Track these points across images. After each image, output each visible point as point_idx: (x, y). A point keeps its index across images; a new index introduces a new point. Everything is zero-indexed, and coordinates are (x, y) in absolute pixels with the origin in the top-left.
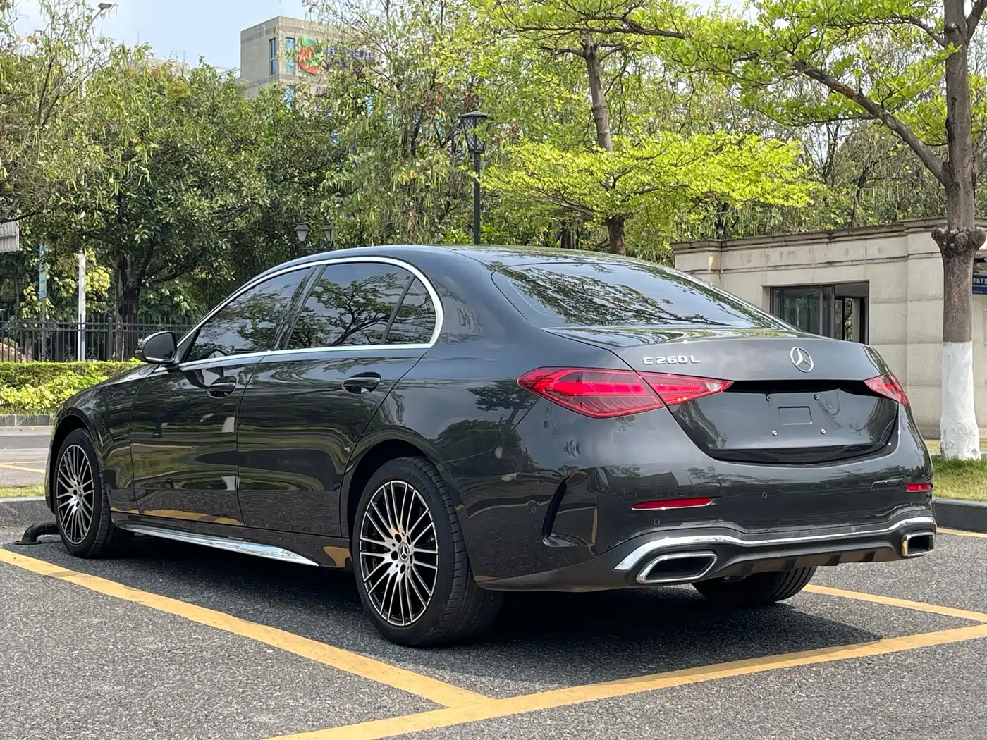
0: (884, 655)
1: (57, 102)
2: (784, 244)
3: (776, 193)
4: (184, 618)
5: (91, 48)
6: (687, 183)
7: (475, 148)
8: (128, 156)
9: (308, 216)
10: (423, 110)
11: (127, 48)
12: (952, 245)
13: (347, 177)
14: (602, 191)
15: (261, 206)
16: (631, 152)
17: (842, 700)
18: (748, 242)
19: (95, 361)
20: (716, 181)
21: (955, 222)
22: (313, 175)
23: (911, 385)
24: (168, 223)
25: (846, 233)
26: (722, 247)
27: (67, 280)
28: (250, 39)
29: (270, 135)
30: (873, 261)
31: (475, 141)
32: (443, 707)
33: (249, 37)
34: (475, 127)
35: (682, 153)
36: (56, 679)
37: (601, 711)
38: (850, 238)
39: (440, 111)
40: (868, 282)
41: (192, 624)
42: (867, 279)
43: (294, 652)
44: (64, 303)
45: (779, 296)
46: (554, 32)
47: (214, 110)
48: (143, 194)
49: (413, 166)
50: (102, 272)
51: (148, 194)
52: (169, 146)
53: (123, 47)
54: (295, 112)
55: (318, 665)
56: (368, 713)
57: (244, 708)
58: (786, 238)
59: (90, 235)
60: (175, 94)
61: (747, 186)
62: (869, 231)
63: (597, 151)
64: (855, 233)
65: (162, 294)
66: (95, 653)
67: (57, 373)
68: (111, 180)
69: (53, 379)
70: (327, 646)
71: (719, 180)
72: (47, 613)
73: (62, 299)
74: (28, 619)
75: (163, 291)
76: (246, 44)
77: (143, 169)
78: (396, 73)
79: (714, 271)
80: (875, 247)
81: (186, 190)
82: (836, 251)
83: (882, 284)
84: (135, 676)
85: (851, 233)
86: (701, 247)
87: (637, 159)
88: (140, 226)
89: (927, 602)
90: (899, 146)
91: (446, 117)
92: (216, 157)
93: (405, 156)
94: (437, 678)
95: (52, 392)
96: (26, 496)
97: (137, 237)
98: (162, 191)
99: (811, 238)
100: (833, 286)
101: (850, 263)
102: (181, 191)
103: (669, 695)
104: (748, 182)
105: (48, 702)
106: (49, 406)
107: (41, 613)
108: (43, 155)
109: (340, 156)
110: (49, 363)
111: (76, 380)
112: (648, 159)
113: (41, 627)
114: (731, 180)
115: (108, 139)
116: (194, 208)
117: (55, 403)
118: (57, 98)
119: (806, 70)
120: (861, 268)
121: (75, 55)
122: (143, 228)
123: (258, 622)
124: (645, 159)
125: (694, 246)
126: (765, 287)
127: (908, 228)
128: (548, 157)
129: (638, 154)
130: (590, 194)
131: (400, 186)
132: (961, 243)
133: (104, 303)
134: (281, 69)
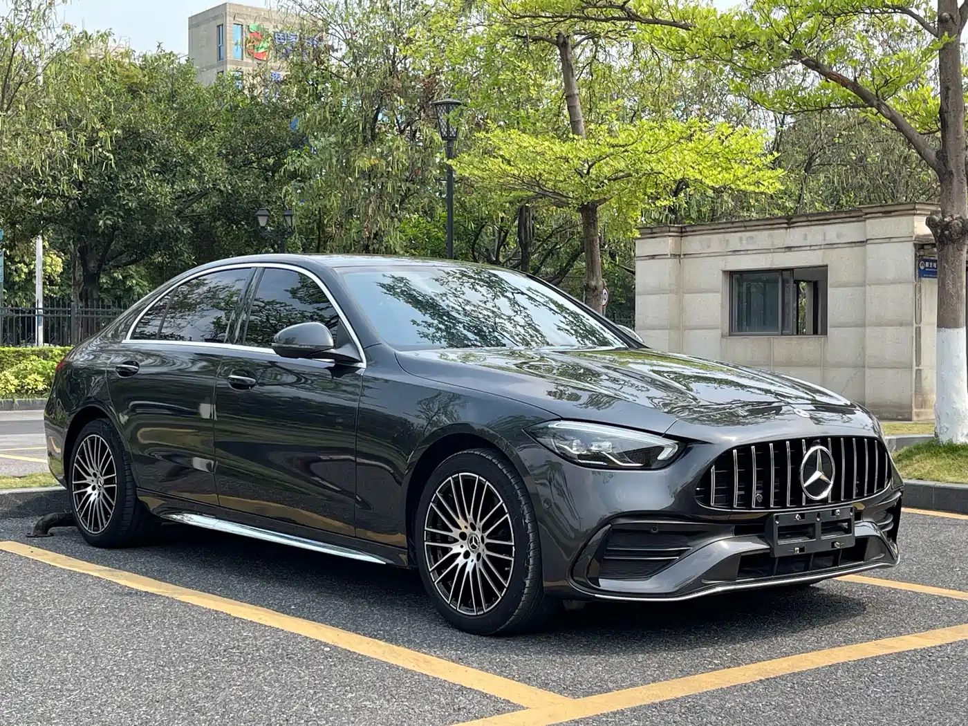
0: (940, 646)
1: (21, 88)
2: (743, 229)
3: (745, 180)
4: (227, 614)
5: (55, 35)
6: (661, 170)
7: (448, 135)
8: (91, 142)
9: (268, 202)
10: (381, 97)
11: (89, 34)
12: (947, 232)
13: (308, 162)
14: (578, 178)
15: (221, 191)
16: (608, 140)
17: (919, 696)
18: (708, 227)
19: (58, 347)
20: (690, 168)
21: (948, 210)
22: (271, 161)
23: (870, 367)
24: (130, 209)
25: (805, 219)
26: (682, 232)
27: (19, 265)
28: (197, 25)
29: (228, 120)
30: (831, 246)
31: (448, 128)
32: (523, 708)
33: (196, 23)
34: (448, 113)
35: (657, 140)
36: (119, 682)
37: (683, 711)
38: (809, 223)
39: (399, 98)
40: (827, 266)
41: (237, 621)
42: (825, 263)
43: (352, 650)
44: (16, 287)
45: (738, 280)
46: (550, 20)
47: (173, 96)
48: (105, 179)
49: (373, 153)
50: (54, 257)
51: (110, 179)
52: (131, 133)
53: (86, 33)
54: (253, 98)
55: (380, 663)
56: (450, 715)
57: (323, 711)
58: (746, 224)
59: (48, 220)
60: (126, 80)
61: (719, 173)
62: (828, 217)
63: (574, 138)
64: (813, 219)
65: (114, 278)
66: (150, 652)
67: (21, 358)
68: (75, 166)
69: (17, 364)
70: (382, 643)
71: (691, 166)
72: (85, 611)
73: (14, 283)
74: (68, 617)
75: (115, 275)
76: (193, 29)
77: (108, 155)
78: (355, 61)
79: (674, 256)
80: (833, 232)
81: (148, 176)
82: (795, 236)
83: (841, 267)
84: (200, 678)
85: (810, 219)
86: (661, 232)
87: (613, 147)
88: (103, 212)
89: (960, 590)
90: (844, 133)
91: (405, 103)
92: (179, 142)
93: (365, 143)
94: (506, 677)
95: (17, 378)
96: (30, 487)
97: (101, 222)
98: (123, 177)
99: (769, 223)
100: (791, 270)
101: (808, 248)
102: (143, 176)
103: (745, 692)
104: (720, 169)
105: (119, 707)
106: (14, 391)
107: (79, 611)
108: (6, 141)
109: (299, 142)
110: (12, 349)
111: (40, 366)
112: (623, 146)
113: (84, 625)
114: (704, 167)
115: (71, 124)
116: (156, 193)
117: (19, 388)
118: (21, 83)
119: (803, 59)
120: (820, 253)
121: (37, 41)
122: (106, 214)
123: (304, 618)
124: (620, 146)
125: (654, 231)
126: (724, 272)
127: (866, 214)
128: (526, 144)
129: (613, 141)
130: (565, 180)
131: (362, 172)
132: (956, 231)
133: (57, 287)
134: (228, 55)
